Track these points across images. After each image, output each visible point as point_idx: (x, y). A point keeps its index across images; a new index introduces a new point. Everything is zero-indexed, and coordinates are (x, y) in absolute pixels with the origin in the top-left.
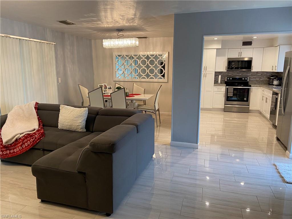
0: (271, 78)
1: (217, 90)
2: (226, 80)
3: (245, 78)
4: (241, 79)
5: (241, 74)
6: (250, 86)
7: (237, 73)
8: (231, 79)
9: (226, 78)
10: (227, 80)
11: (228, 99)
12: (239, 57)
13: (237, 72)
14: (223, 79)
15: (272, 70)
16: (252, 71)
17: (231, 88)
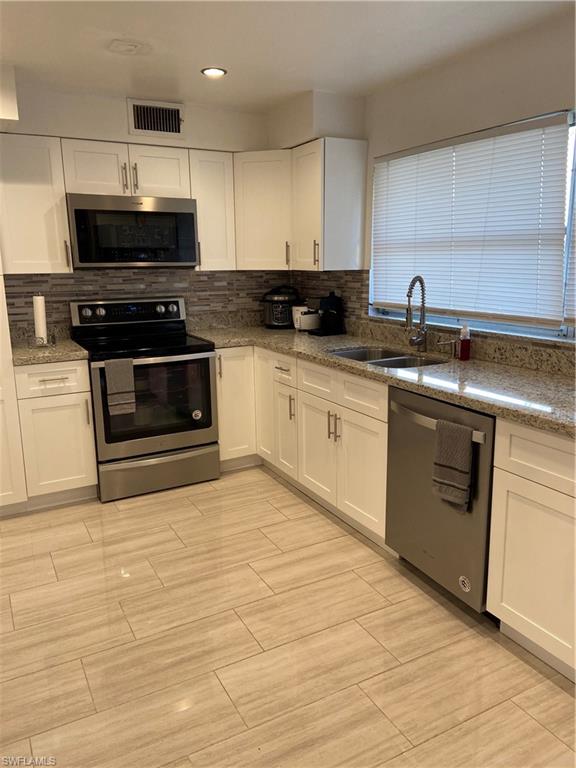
0: (276, 298)
1: (37, 388)
2: (76, 322)
3: (166, 305)
4: (148, 309)
5: (142, 286)
6: (211, 347)
7: (126, 281)
8: (102, 312)
9: (74, 306)
10: (82, 318)
11: (112, 429)
12: (128, 193)
13: (125, 273)
14: (55, 317)
15: (288, 261)
16: (197, 269)
17: (122, 370)
